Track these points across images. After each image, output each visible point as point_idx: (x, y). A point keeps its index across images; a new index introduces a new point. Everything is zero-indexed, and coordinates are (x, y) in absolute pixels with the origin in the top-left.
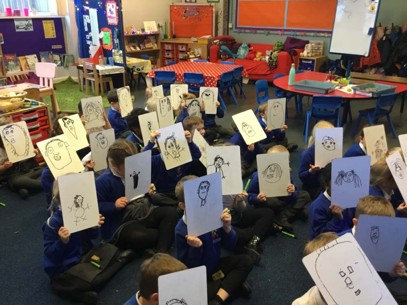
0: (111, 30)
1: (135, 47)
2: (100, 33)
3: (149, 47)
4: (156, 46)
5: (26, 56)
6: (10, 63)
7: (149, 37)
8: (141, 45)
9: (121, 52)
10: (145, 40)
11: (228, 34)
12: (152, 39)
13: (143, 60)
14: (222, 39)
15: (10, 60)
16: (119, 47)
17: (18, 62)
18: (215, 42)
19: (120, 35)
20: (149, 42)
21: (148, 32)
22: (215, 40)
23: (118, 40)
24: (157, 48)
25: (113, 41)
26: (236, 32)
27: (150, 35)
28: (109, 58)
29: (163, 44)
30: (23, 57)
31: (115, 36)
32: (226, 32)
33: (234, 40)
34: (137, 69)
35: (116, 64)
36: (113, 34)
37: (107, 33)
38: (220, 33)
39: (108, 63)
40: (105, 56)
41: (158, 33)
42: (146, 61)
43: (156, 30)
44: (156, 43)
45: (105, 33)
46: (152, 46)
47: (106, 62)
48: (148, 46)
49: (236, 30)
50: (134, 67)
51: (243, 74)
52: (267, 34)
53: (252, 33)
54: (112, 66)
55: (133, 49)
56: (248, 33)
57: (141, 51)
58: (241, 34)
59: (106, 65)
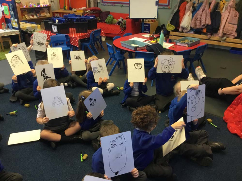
0: (8, 5)
1: (33, 16)
2: (1, 6)
3: (44, 15)
4: (49, 14)
7: (43, 9)
8: (37, 14)
9: (16, 20)
10: (40, 11)
11: (98, 7)
12: (46, 10)
13: (35, 25)
14: (92, 10)
16: (14, 16)
18: (87, 11)
19: (14, 9)
20: (43, 12)
21: (42, 5)
22: (88, 10)
23: (13, 12)
24: (50, 16)
25: (10, 12)
26: (103, 5)
27: (44, 7)
28: (9, 24)
29: (53, 13)
31: (11, 8)
32: (96, 5)
33: (101, 10)
34: (30, 31)
35: (14, 28)
36: (9, 8)
37: (6, 7)
38: (92, 6)
39: (8, 28)
40: (6, 23)
41: (50, 6)
42: (37, 25)
43: (48, 4)
44: (49, 12)
45: (5, 7)
46: (46, 14)
47: (7, 26)
48: (42, 15)
49: (102, 4)
50: (27, 30)
51: (101, 34)
52: (122, 7)
53: (112, 5)
54: (11, 29)
55: (31, 17)
56: (110, 5)
57: (38, 18)
58: (105, 6)
59: (7, 29)
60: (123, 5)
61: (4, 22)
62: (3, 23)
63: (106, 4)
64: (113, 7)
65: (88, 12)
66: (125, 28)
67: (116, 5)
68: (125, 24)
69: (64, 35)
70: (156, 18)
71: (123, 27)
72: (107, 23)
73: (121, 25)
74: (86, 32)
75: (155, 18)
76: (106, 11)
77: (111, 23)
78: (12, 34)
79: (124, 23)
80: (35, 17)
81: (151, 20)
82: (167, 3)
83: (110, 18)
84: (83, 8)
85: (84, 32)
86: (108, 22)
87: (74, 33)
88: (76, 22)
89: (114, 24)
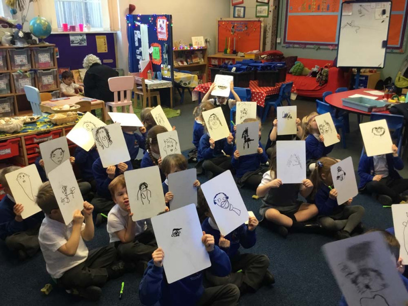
0: (160, 46)
1: (182, 62)
2: (150, 47)
3: (196, 62)
4: (203, 61)
5: (80, 70)
7: (196, 52)
8: (188, 60)
9: (169, 67)
10: (192, 56)
11: (276, 49)
12: (199, 54)
13: (190, 75)
14: (270, 55)
16: (167, 62)
18: (262, 56)
19: (169, 51)
20: (196, 57)
21: (196, 47)
22: (263, 54)
23: (167, 55)
24: (204, 63)
25: (162, 56)
26: (284, 47)
27: (198, 50)
28: (158, 73)
29: (209, 59)
31: (165, 51)
32: (274, 47)
33: (282, 55)
34: (184, 84)
35: (164, 79)
36: (162, 50)
37: (157, 48)
38: (268, 48)
39: (156, 78)
40: (154, 71)
41: (205, 48)
42: (193, 75)
43: (204, 46)
44: (203, 58)
45: (155, 48)
46: (199, 61)
47: (154, 76)
48: (195, 61)
49: (284, 45)
50: (181, 81)
51: (291, 89)
52: (317, 49)
53: (301, 48)
54: (160, 80)
55: (180, 64)
56: (297, 47)
57: (189, 65)
58: (289, 49)
59: (154, 80)
60: (319, 48)
61: (151, 69)
62: (149, 71)
63: (291, 45)
64: (302, 49)
65: (263, 58)
66: (326, 82)
67: (307, 46)
68: (327, 76)
69: (245, 89)
70: (382, 66)
71: (322, 80)
72: (293, 74)
73: (319, 77)
74: (274, 85)
75: (380, 66)
76: (290, 56)
77: (300, 74)
78: (162, 86)
79: (325, 74)
80: (185, 64)
81: (368, 70)
82: (398, 44)
83: (300, 66)
84: (255, 52)
85: (270, 86)
86: (296, 73)
88: (261, 70)
89: (305, 75)
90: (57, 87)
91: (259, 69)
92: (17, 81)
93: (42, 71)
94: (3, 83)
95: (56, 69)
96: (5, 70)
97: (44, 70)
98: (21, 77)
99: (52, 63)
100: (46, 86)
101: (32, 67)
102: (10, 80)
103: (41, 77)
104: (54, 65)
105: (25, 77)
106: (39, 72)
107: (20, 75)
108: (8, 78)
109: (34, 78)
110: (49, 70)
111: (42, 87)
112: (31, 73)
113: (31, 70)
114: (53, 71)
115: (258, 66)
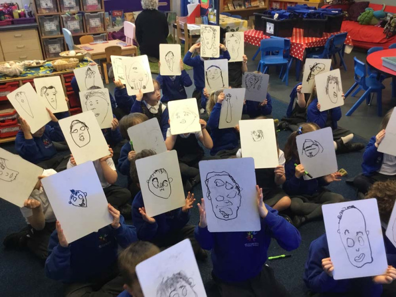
1: (240, 6)
5: (134, 13)
6: (117, 18)
8: (246, 3)
9: (215, 11)
13: (240, 20)
15: (117, 16)
16: (214, 6)
17: (125, 18)
20: (255, 0)
24: (264, 7)
28: (204, 18)
29: (271, 2)
30: (131, 13)
34: (231, 30)
35: (209, 23)
39: (203, 22)
40: (201, 15)
42: (243, 21)
46: (258, 4)
47: (201, 21)
50: (228, 27)
51: (345, 41)
57: (246, 9)
65: (328, 3)
69: (283, 39)
74: (321, 36)
79: (393, 25)
83: (368, 13)
85: (316, 37)
86: (363, 21)
87: (300, 37)
88: (306, 18)
89: (374, 25)
90: (105, 30)
91: (305, 16)
92: (66, 23)
93: (89, 14)
94: (53, 25)
95: (103, 12)
96: (55, 13)
97: (91, 13)
98: (69, 19)
99: (99, 6)
100: (94, 28)
101: (80, 9)
102: (60, 22)
103: (89, 20)
104: (102, 8)
105: (73, 19)
106: (87, 15)
107: (68, 17)
108: (58, 19)
109: (82, 20)
110: (96, 12)
111: (89, 29)
112: (79, 16)
113: (79, 13)
114: (101, 14)
115: (304, 14)
